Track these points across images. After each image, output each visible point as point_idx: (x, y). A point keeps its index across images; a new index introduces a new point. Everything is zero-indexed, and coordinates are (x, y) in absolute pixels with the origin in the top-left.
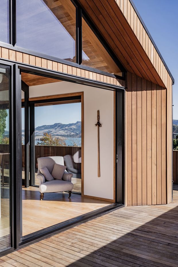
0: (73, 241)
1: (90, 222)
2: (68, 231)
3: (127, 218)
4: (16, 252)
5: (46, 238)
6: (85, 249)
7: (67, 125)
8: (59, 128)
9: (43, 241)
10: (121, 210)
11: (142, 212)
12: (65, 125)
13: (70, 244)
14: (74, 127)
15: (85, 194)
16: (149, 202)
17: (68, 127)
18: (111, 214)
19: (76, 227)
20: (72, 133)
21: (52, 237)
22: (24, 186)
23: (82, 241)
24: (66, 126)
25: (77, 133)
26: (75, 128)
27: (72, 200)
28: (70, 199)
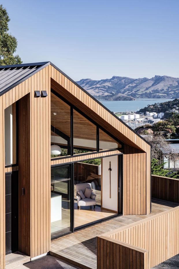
0: (95, 231)
1: (103, 223)
2: (92, 226)
3: (121, 222)
4: (72, 233)
5: (83, 229)
6: (99, 233)
7: (99, 81)
8: (88, 85)
9: (82, 230)
10: (120, 218)
11: (130, 219)
12: (95, 81)
13: (93, 231)
14: (108, 84)
15: (103, 207)
16: (136, 213)
17: (100, 85)
18: (114, 220)
19: (96, 225)
20: (106, 94)
21: (86, 229)
22: (67, 199)
23: (98, 231)
24: (97, 83)
25: (113, 94)
26: (110, 86)
27: (96, 210)
28: (94, 210)
